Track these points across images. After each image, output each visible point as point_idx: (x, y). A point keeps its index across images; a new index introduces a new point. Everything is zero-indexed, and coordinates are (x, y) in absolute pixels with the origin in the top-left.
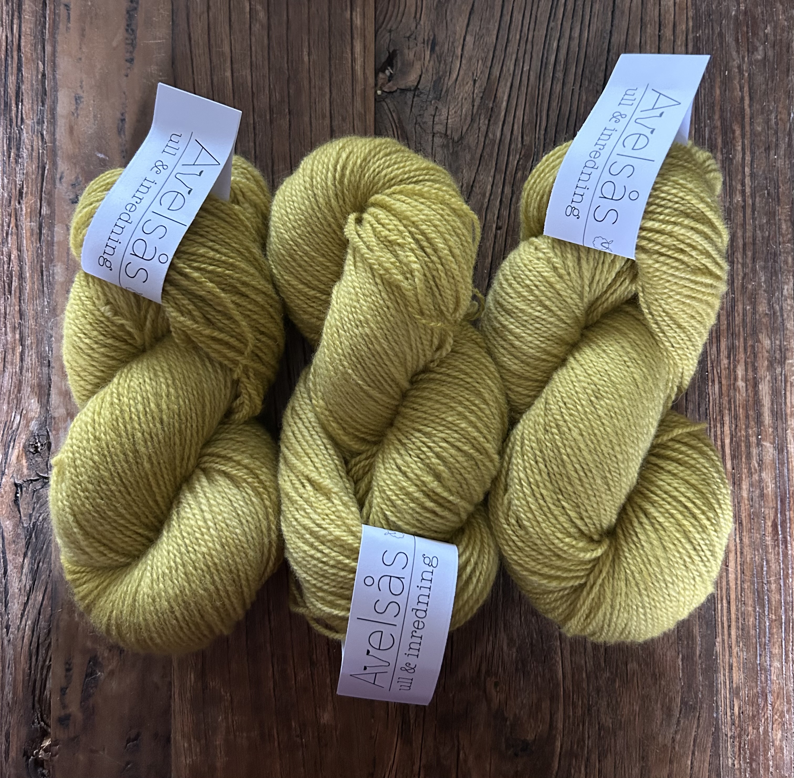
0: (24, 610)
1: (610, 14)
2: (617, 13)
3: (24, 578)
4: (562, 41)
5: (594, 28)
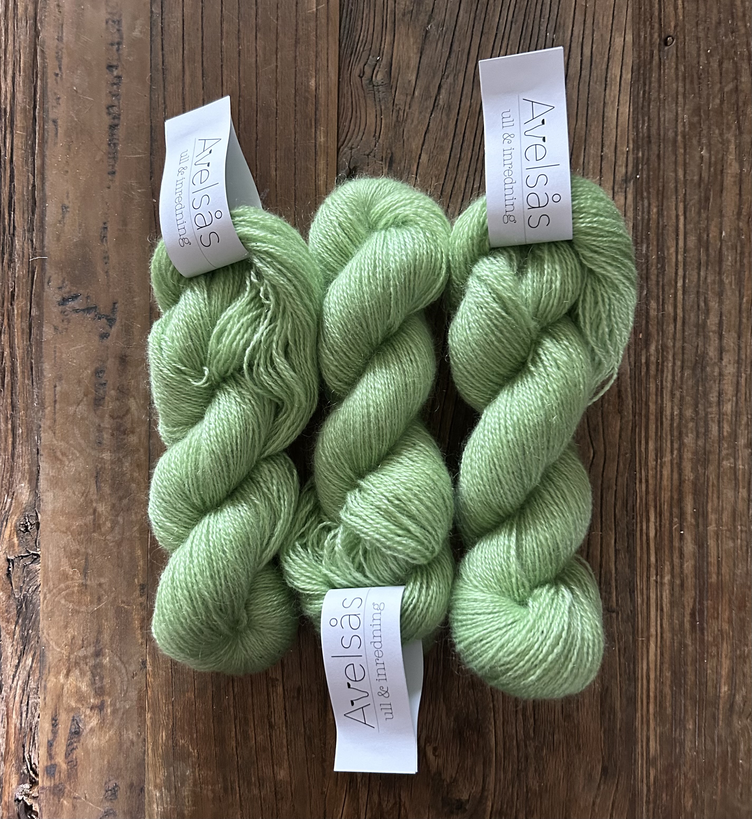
0: (16, 672)
3: (15, 643)
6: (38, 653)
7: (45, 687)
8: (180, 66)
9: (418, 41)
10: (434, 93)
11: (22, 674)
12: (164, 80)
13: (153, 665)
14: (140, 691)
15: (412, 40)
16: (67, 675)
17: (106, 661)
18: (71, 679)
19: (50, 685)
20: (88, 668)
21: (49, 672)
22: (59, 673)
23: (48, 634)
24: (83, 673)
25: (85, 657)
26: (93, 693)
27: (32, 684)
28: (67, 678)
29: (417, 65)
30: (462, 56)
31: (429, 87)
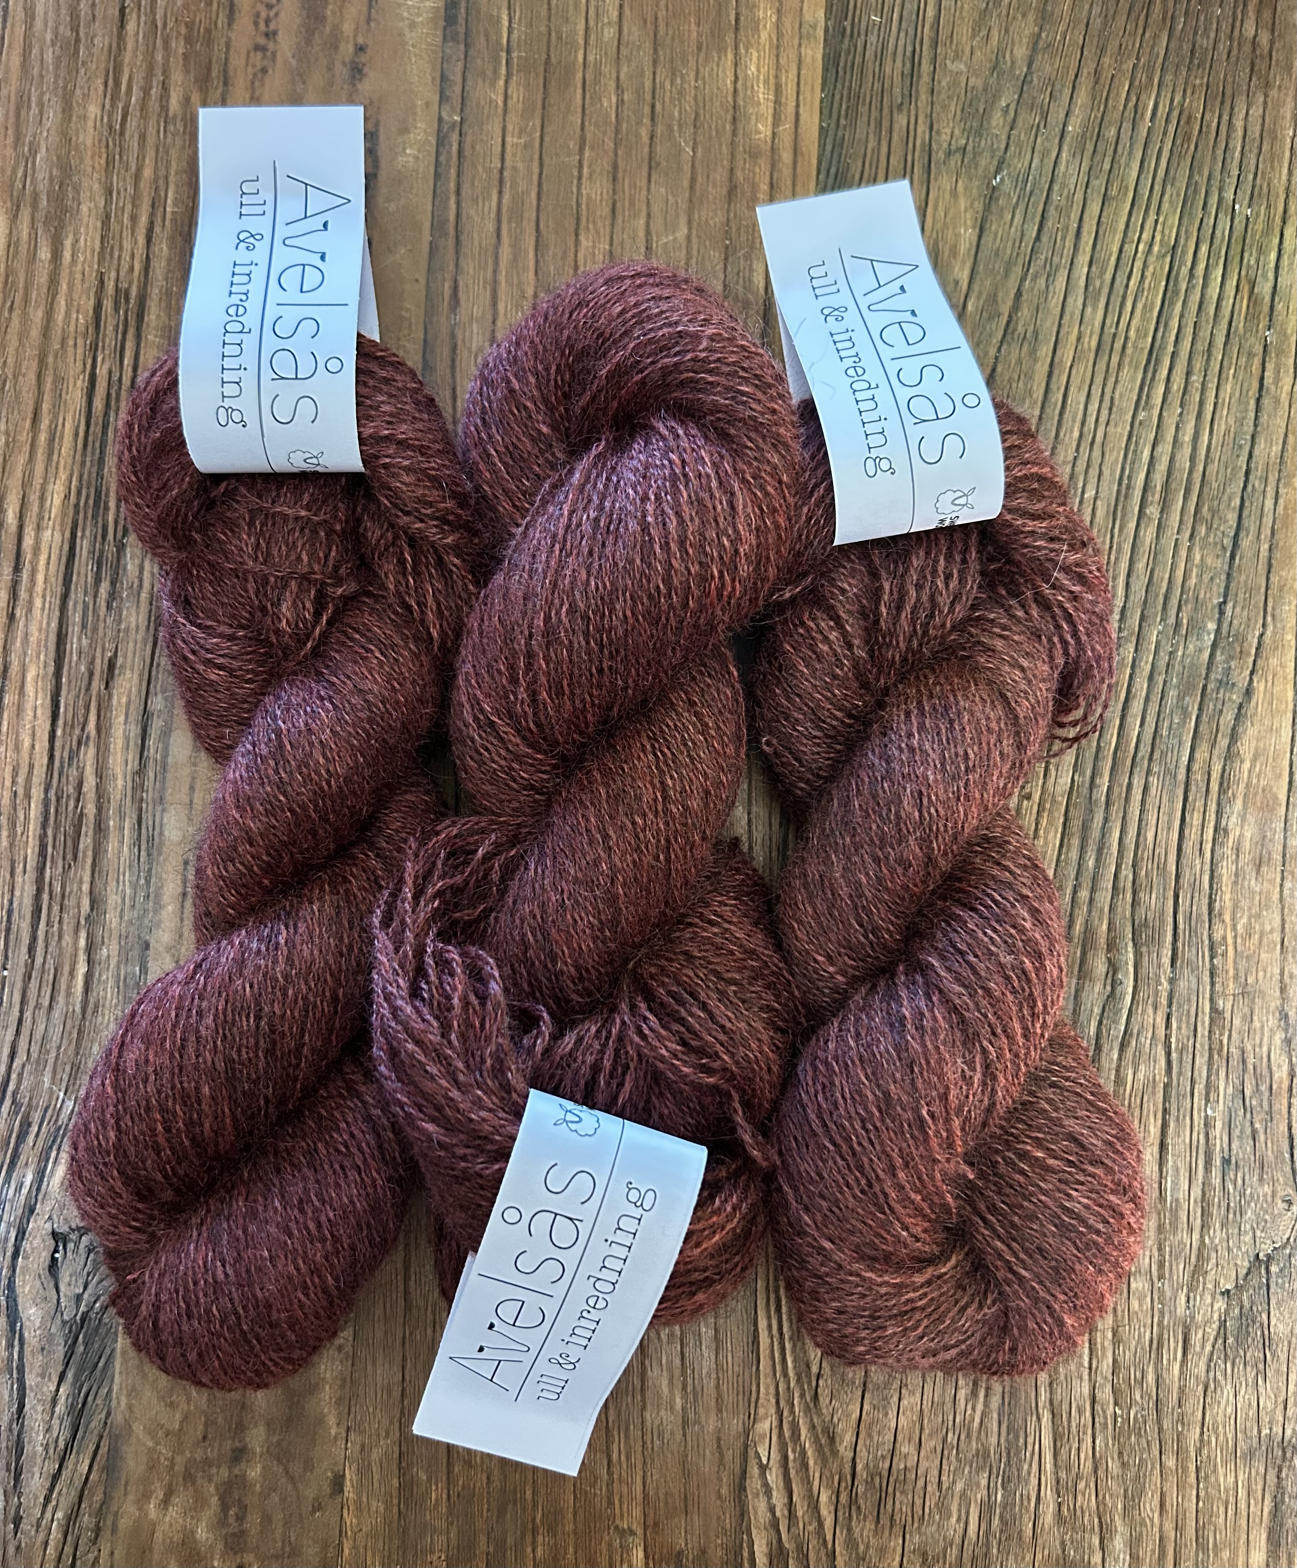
0: (51, 1489)
1: (1252, 402)
2: (1266, 402)
3: (56, 1422)
4: (1159, 449)
5: (1220, 427)
6: (103, 1450)
7: (114, 1529)
8: (491, 227)
9: (976, 204)
10: (1005, 309)
11: (65, 1495)
12: (457, 253)
13: (359, 1489)
14: (326, 1545)
15: (963, 203)
16: (166, 1502)
17: (254, 1473)
18: (173, 1513)
19: (124, 1523)
20: (212, 1489)
21: (125, 1494)
22: (146, 1496)
23: (130, 1407)
24: (200, 1502)
25: (208, 1463)
26: (220, 1546)
27: (86, 1520)
28: (166, 1509)
29: (973, 252)
30: (1064, 239)
31: (995, 295)
